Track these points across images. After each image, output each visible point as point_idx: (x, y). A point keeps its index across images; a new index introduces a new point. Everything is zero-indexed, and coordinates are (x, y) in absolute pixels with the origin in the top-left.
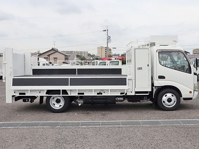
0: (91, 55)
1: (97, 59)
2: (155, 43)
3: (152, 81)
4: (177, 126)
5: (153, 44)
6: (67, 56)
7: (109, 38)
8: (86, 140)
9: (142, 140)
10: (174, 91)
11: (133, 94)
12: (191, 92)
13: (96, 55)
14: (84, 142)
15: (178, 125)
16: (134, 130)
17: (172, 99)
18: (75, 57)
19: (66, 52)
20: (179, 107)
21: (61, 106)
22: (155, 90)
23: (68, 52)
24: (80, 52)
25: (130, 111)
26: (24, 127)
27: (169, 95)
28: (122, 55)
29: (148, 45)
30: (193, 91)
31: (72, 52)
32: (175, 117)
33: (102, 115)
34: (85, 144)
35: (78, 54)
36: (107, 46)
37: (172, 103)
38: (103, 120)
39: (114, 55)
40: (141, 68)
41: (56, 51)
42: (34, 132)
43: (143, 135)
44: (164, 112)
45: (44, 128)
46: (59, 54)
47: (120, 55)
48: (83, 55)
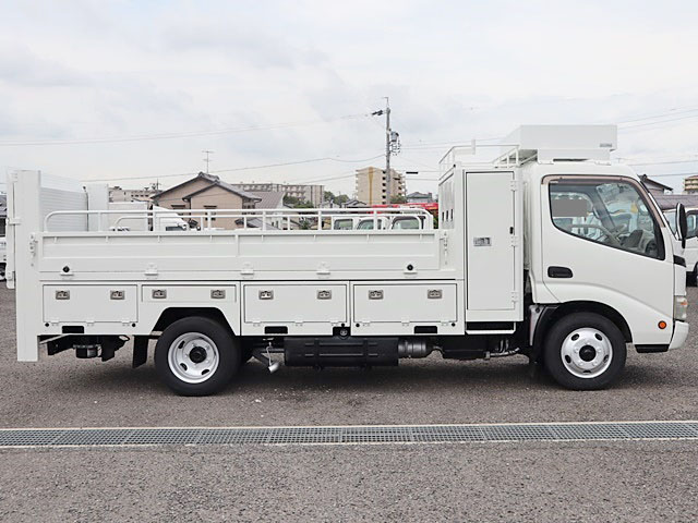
0: (333, 198)
2: (535, 152)
3: (527, 285)
4: (611, 446)
5: (529, 157)
6: (250, 200)
7: (393, 139)
8: (280, 494)
9: (479, 496)
10: (605, 322)
11: (460, 330)
12: (662, 325)
13: (350, 197)
14: (271, 502)
15: (613, 443)
16: (454, 460)
17: (597, 348)
18: (277, 204)
19: (248, 188)
20: (620, 376)
21: (207, 371)
22: (535, 317)
23: (256, 186)
24: (297, 187)
25: (448, 392)
26: (73, 446)
27: (587, 335)
29: (512, 159)
30: (670, 323)
31: (268, 185)
32: (606, 412)
33: (350, 403)
34: (277, 507)
35: (291, 193)
36: (388, 167)
37: (596, 361)
38: (350, 421)
39: (413, 198)
40: (486, 241)
41: (211, 182)
42: (102, 463)
43: (485, 479)
44: (567, 393)
45: (138, 450)
46: (224, 192)
47: (435, 197)
48: (308, 198)
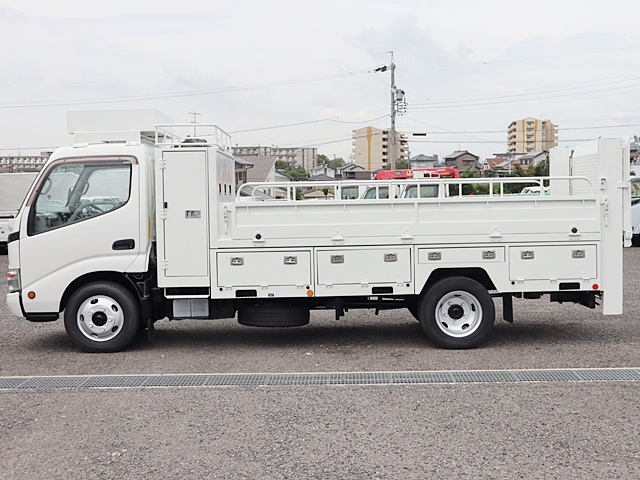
0: (327, 161)
1: (352, 175)
6: (242, 165)
7: (398, 97)
18: (268, 171)
23: (241, 149)
24: (287, 150)
28: (446, 159)
31: (255, 149)
33: (392, 355)
35: (281, 157)
36: (393, 127)
39: (418, 161)
45: (220, 390)
47: (441, 160)
48: (299, 162)
